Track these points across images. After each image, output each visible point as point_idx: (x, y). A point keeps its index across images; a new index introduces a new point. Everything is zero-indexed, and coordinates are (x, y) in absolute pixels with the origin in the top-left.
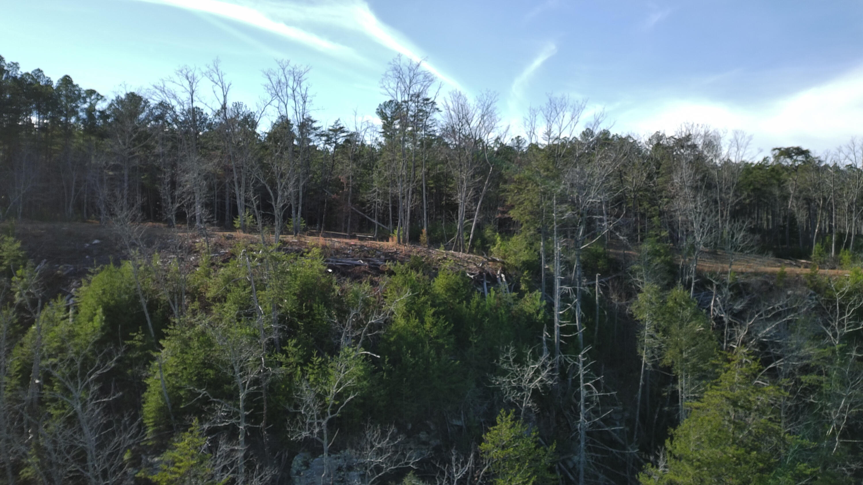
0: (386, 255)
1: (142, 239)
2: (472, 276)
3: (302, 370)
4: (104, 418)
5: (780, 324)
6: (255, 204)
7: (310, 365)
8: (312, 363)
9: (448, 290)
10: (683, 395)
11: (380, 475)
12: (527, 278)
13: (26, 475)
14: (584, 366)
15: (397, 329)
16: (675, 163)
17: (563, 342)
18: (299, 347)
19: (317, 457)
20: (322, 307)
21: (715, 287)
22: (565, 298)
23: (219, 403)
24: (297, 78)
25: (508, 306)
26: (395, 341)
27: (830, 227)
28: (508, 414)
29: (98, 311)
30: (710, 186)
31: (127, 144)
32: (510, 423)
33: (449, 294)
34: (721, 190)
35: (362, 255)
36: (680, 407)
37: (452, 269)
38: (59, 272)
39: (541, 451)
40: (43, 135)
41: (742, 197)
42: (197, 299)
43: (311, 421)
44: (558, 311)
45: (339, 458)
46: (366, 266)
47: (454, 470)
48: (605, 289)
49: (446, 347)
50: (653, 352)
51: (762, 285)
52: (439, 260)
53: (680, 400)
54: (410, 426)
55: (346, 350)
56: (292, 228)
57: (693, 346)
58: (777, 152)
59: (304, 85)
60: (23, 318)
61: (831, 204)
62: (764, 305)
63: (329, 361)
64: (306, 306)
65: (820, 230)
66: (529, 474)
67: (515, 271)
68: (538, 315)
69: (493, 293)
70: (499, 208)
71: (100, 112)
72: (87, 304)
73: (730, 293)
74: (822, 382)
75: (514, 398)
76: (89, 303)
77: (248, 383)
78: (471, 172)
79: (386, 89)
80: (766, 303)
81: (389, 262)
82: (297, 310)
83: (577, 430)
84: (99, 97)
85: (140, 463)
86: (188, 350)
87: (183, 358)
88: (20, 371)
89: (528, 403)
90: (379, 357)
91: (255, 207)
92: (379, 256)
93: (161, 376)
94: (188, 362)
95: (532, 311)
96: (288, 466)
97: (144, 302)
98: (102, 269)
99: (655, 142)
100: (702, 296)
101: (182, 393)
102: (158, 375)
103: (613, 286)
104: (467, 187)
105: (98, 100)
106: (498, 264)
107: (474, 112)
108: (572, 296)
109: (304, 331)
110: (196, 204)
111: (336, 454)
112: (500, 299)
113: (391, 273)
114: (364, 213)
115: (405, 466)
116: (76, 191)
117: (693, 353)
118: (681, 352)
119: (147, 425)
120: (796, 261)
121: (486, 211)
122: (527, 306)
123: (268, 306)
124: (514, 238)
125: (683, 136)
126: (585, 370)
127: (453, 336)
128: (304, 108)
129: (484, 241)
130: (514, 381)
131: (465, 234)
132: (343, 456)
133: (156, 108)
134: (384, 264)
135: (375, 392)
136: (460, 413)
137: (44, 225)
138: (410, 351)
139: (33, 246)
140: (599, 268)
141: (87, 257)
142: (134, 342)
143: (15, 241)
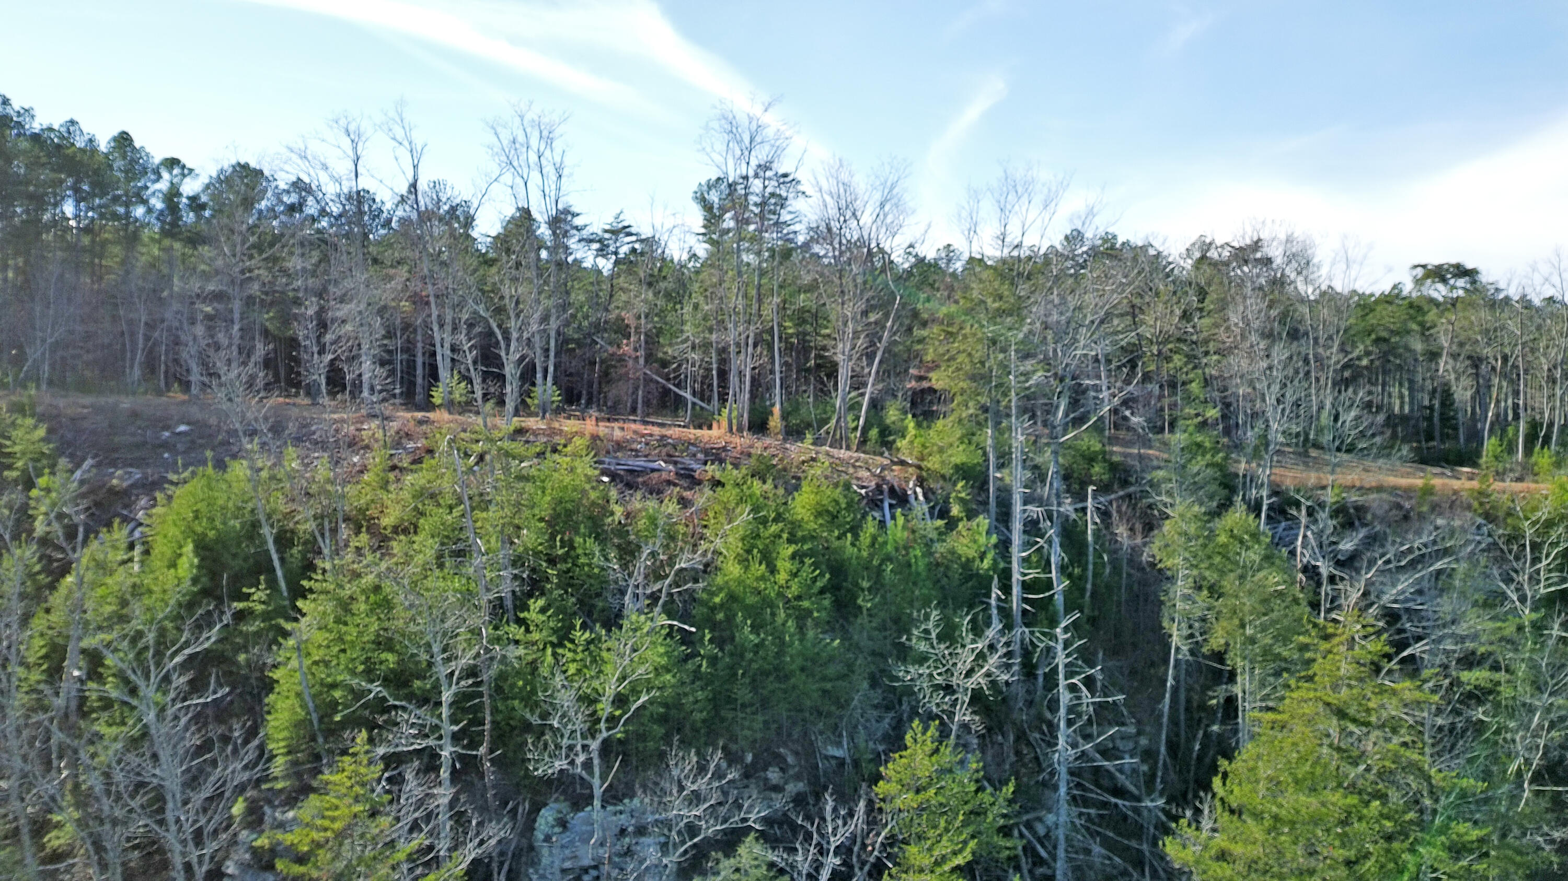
0: (706, 452)
1: (266, 419)
2: (863, 491)
3: (554, 654)
4: (197, 736)
5: (1423, 576)
6: (469, 357)
7: (569, 645)
8: (572, 641)
9: (818, 514)
10: (1246, 704)
11: (696, 840)
12: (963, 495)
13: (56, 843)
14: (1065, 648)
15: (727, 582)
16: (1233, 291)
17: (1028, 608)
18: (549, 613)
19: (582, 811)
20: (590, 542)
21: (1304, 512)
22: (1032, 528)
23: (404, 709)
24: (545, 133)
25: (929, 543)
26: (722, 605)
27: (1516, 407)
28: (925, 730)
29: (184, 550)
30: (1294, 335)
31: (239, 255)
32: (930, 746)
33: (820, 521)
34: (1316, 340)
35: (663, 454)
36: (1241, 726)
37: (826, 478)
38: (115, 482)
39: (986, 797)
40: (86, 240)
41: (1354, 355)
42: (364, 529)
43: (571, 742)
44: (1019, 552)
45: (621, 813)
46: (670, 472)
47: (830, 830)
48: (1105, 514)
49: (816, 614)
50: (1190, 627)
51: (1391, 510)
52: (803, 462)
53: (1240, 714)
54: (749, 758)
55: (634, 617)
56: (538, 406)
57: (1265, 614)
58: (1420, 272)
59: (558, 145)
60: (50, 560)
61: (1518, 367)
62: (1394, 542)
63: (603, 638)
64: (562, 540)
65: (1497, 415)
66: (964, 836)
67: (941, 482)
68: (982, 561)
69: (901, 520)
70: (911, 371)
71: (188, 197)
72: (165, 536)
73: (1331, 523)
74: (1498, 683)
75: (938, 705)
76: (170, 534)
77: (457, 673)
78: (861, 305)
79: (708, 154)
80: (1398, 540)
81: (712, 464)
82: (546, 548)
83: (1051, 765)
84: (187, 172)
85: (261, 821)
86: (348, 619)
87: (339, 632)
88: (45, 657)
89: (964, 714)
90: (693, 629)
91: (470, 361)
92: (694, 455)
93: (301, 663)
94: (349, 638)
95: (972, 553)
96: (530, 826)
97: (268, 533)
98: (194, 474)
99: (1197, 255)
100: (1280, 529)
101: (337, 694)
102: (294, 663)
103: (1119, 511)
104: (854, 333)
105: (184, 176)
106: (911, 470)
107: (866, 199)
108: (1045, 524)
109: (558, 586)
110: (363, 358)
111: (615, 805)
112: (913, 532)
113: (717, 484)
114: (668, 380)
115: (740, 825)
116: (147, 338)
117: (1264, 629)
118: (1243, 626)
119: (275, 752)
120: (1452, 470)
121: (889, 376)
122: (963, 545)
123: (493, 540)
124: (940, 424)
125: (1248, 242)
126: (1068, 656)
127: (828, 595)
128: (559, 189)
129: (885, 431)
130: (939, 674)
131: (850, 417)
132: (628, 810)
133: (288, 192)
134: (703, 468)
135: (686, 695)
136: (840, 735)
137: (88, 400)
138: (749, 622)
139: (68, 435)
140: (1094, 478)
141: (166, 456)
142: (252, 605)
143: (37, 426)
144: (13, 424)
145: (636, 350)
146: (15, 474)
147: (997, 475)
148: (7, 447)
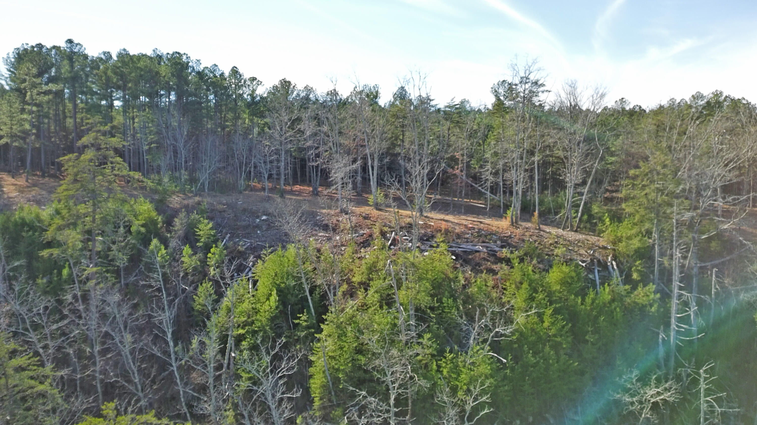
0: (502, 239)
2: (584, 265)
3: (437, 365)
7: (444, 360)
8: (445, 358)
9: (562, 285)
12: (639, 268)
14: (705, 381)
18: (433, 341)
20: (450, 300)
25: (622, 299)
26: (517, 340)
29: (273, 292)
33: (563, 288)
35: (481, 241)
37: (564, 256)
38: (240, 247)
44: (676, 312)
46: (485, 253)
49: (564, 346)
52: (551, 244)
63: (459, 356)
64: (437, 299)
67: (627, 259)
68: (651, 308)
69: (607, 289)
71: (259, 96)
72: (264, 284)
76: (266, 283)
81: (505, 248)
82: (430, 302)
84: (260, 83)
86: (343, 338)
87: (339, 343)
92: (495, 242)
93: (324, 356)
95: (645, 303)
97: (306, 287)
101: (340, 375)
105: (258, 85)
106: (609, 251)
109: (436, 324)
112: (613, 293)
113: (508, 262)
114: (478, 185)
116: (246, 167)
119: (315, 399)
122: (640, 298)
126: (706, 384)
127: (571, 335)
129: (591, 216)
131: (573, 211)
133: (302, 91)
134: (501, 250)
135: (500, 387)
136: (577, 408)
138: (531, 352)
139: (219, 220)
140: (712, 249)
141: (259, 232)
142: (301, 322)
143: (209, 223)
144: (200, 222)
145: (462, 171)
146: (201, 244)
147: (659, 259)
148: (197, 232)
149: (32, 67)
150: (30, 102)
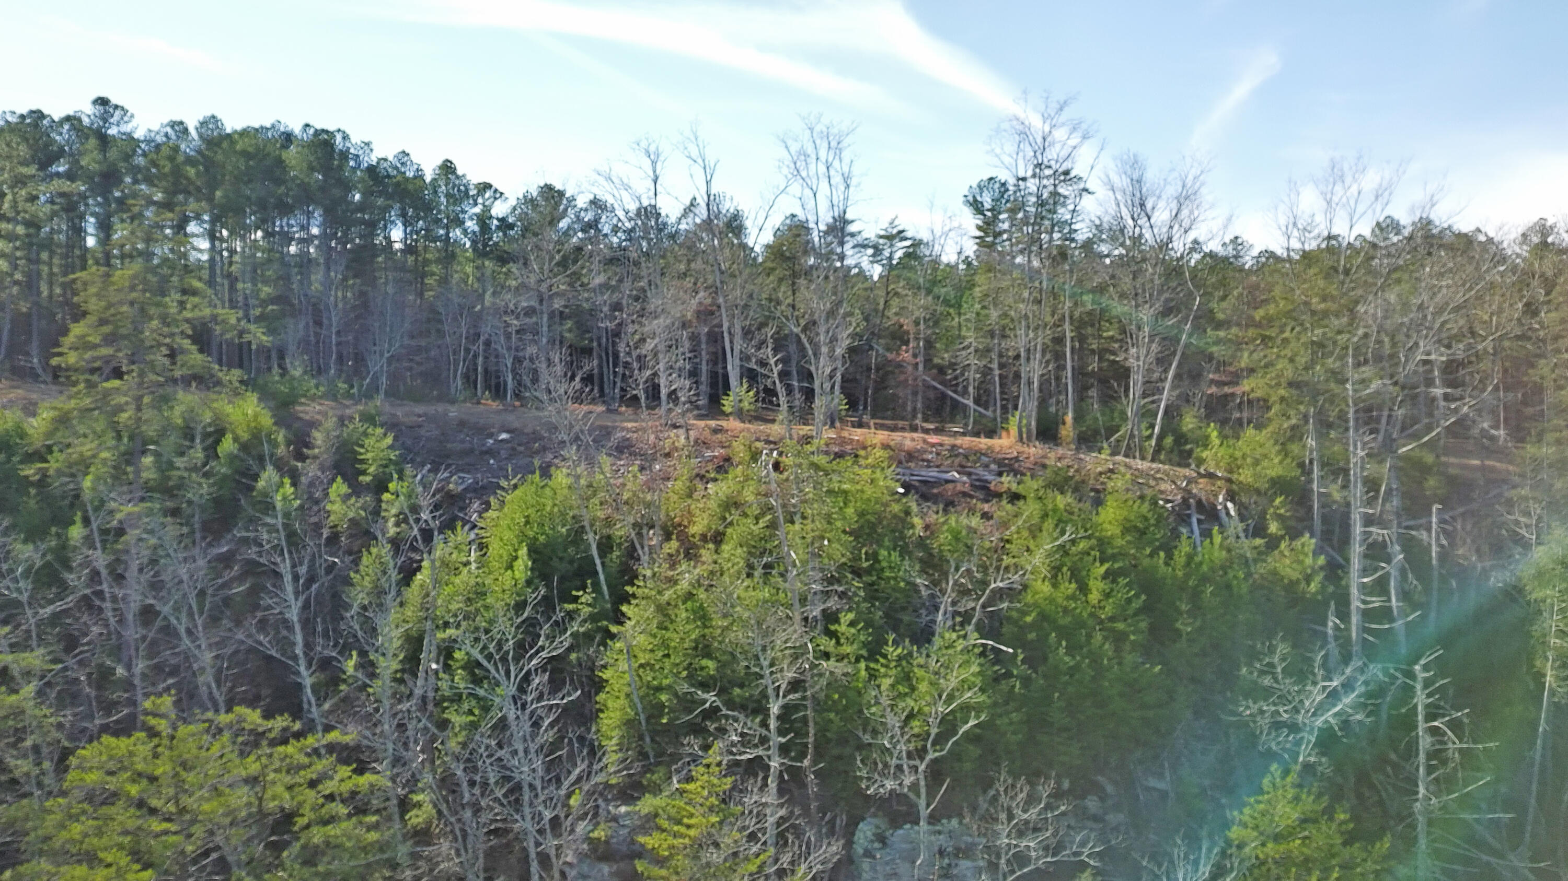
0: (1000, 462)
1: (590, 432)
2: (1170, 506)
3: (867, 668)
6: (775, 371)
7: (882, 660)
8: (885, 656)
9: (1126, 530)
11: (1025, 870)
12: (1282, 511)
13: (415, 821)
14: (1426, 687)
15: (1038, 601)
17: (1370, 638)
18: (859, 627)
19: (901, 827)
20: (894, 556)
22: (1376, 552)
23: (735, 719)
24: (833, 144)
25: (1247, 564)
26: (1034, 625)
28: (1285, 774)
29: (520, 553)
31: (547, 272)
33: (1129, 538)
35: (956, 463)
37: (1129, 491)
38: (451, 486)
40: (411, 259)
42: (674, 537)
43: (898, 762)
44: (1359, 577)
45: (939, 833)
46: (965, 483)
47: (1181, 876)
48: (1449, 534)
49: (1132, 637)
52: (1101, 473)
54: (1066, 784)
55: (946, 635)
59: (847, 156)
63: (915, 654)
64: (866, 553)
67: (1254, 498)
68: (1308, 584)
69: (1215, 539)
70: (1211, 376)
71: (498, 219)
72: (500, 539)
75: (1278, 743)
76: (505, 537)
77: (783, 686)
78: (1158, 307)
79: (997, 156)
81: (1007, 475)
82: (851, 560)
83: (1414, 814)
84: (498, 195)
85: (596, 814)
86: (669, 624)
87: (662, 637)
88: (403, 648)
89: (1309, 755)
90: (1007, 649)
91: (776, 375)
92: (988, 466)
93: (629, 665)
94: (673, 644)
95: (1295, 575)
96: (849, 839)
97: (591, 539)
98: (523, 481)
99: (1536, 240)
101: (664, 697)
102: (623, 666)
103: (1464, 529)
104: (1150, 336)
105: (496, 199)
106: (1220, 483)
107: (1159, 193)
108: (1392, 548)
109: (865, 600)
111: (938, 825)
112: (1231, 551)
113: (1015, 497)
114: (948, 387)
115: (1072, 859)
116: (466, 351)
119: (607, 749)
121: (1187, 382)
122: (1286, 566)
124: (1250, 434)
126: (1429, 695)
127: (1145, 617)
128: (846, 199)
129: (1181, 439)
130: (1285, 711)
131: (1144, 425)
132: (946, 830)
133: (586, 210)
134: (998, 479)
135: (1000, 716)
136: (1162, 766)
137: (420, 409)
138: (1064, 643)
139: (409, 442)
140: (1428, 493)
141: (492, 461)
142: (580, 607)
143: (385, 435)
144: (365, 434)
145: (915, 356)
146: (368, 479)
147: (1322, 490)
148: (361, 454)
149: (18, 144)
150: (11, 214)
